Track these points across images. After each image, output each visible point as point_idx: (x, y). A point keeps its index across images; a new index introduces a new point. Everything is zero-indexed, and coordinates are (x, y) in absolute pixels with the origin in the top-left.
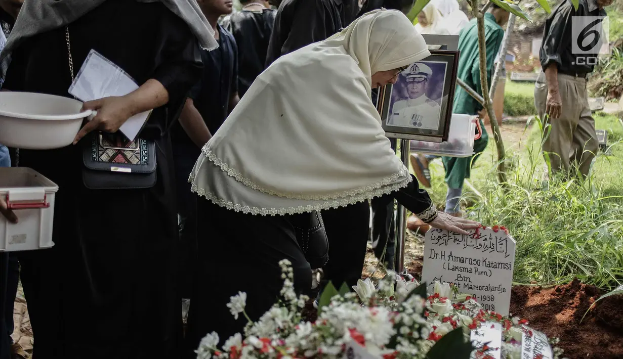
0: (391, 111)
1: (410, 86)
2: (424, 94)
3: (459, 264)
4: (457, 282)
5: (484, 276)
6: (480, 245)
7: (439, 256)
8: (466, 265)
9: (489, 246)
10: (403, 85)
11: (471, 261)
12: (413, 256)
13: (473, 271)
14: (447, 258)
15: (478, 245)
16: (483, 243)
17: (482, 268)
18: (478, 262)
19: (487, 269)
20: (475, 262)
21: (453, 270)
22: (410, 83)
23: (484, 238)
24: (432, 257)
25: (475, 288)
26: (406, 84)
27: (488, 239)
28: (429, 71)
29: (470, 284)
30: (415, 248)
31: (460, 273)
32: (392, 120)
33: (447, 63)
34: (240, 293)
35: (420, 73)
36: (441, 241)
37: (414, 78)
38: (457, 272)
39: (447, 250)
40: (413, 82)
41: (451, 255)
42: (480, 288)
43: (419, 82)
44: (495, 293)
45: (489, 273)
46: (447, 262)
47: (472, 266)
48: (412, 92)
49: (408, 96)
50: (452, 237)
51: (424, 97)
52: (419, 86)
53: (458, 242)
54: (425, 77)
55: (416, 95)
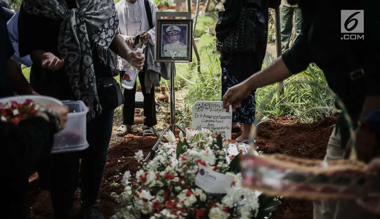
0: (163, 50)
1: (171, 37)
2: (178, 41)
3: (208, 119)
4: (208, 127)
5: (220, 123)
6: (217, 109)
7: (199, 116)
8: (212, 119)
9: (221, 110)
10: (167, 37)
11: (214, 117)
12: (165, 113)
13: (215, 121)
14: (203, 117)
15: (216, 109)
16: (218, 108)
17: (218, 120)
18: (217, 117)
19: (221, 120)
20: (215, 117)
21: (206, 122)
22: (171, 35)
23: (219, 106)
24: (196, 117)
25: (217, 129)
26: (169, 36)
27: (221, 107)
28: (179, 29)
29: (214, 127)
30: (165, 109)
31: (209, 123)
32: (164, 54)
33: (187, 25)
34: (139, 150)
35: (175, 31)
36: (200, 110)
37: (172, 33)
38: (208, 123)
39: (203, 113)
40: (172, 35)
41: (204, 116)
42: (219, 128)
43: (175, 35)
44: (225, 130)
45: (222, 121)
46: (203, 119)
47: (215, 119)
48: (172, 40)
49: (170, 42)
50: (205, 107)
51: (178, 42)
52: (175, 37)
53: (207, 109)
54: (178, 32)
55: (174, 41)
